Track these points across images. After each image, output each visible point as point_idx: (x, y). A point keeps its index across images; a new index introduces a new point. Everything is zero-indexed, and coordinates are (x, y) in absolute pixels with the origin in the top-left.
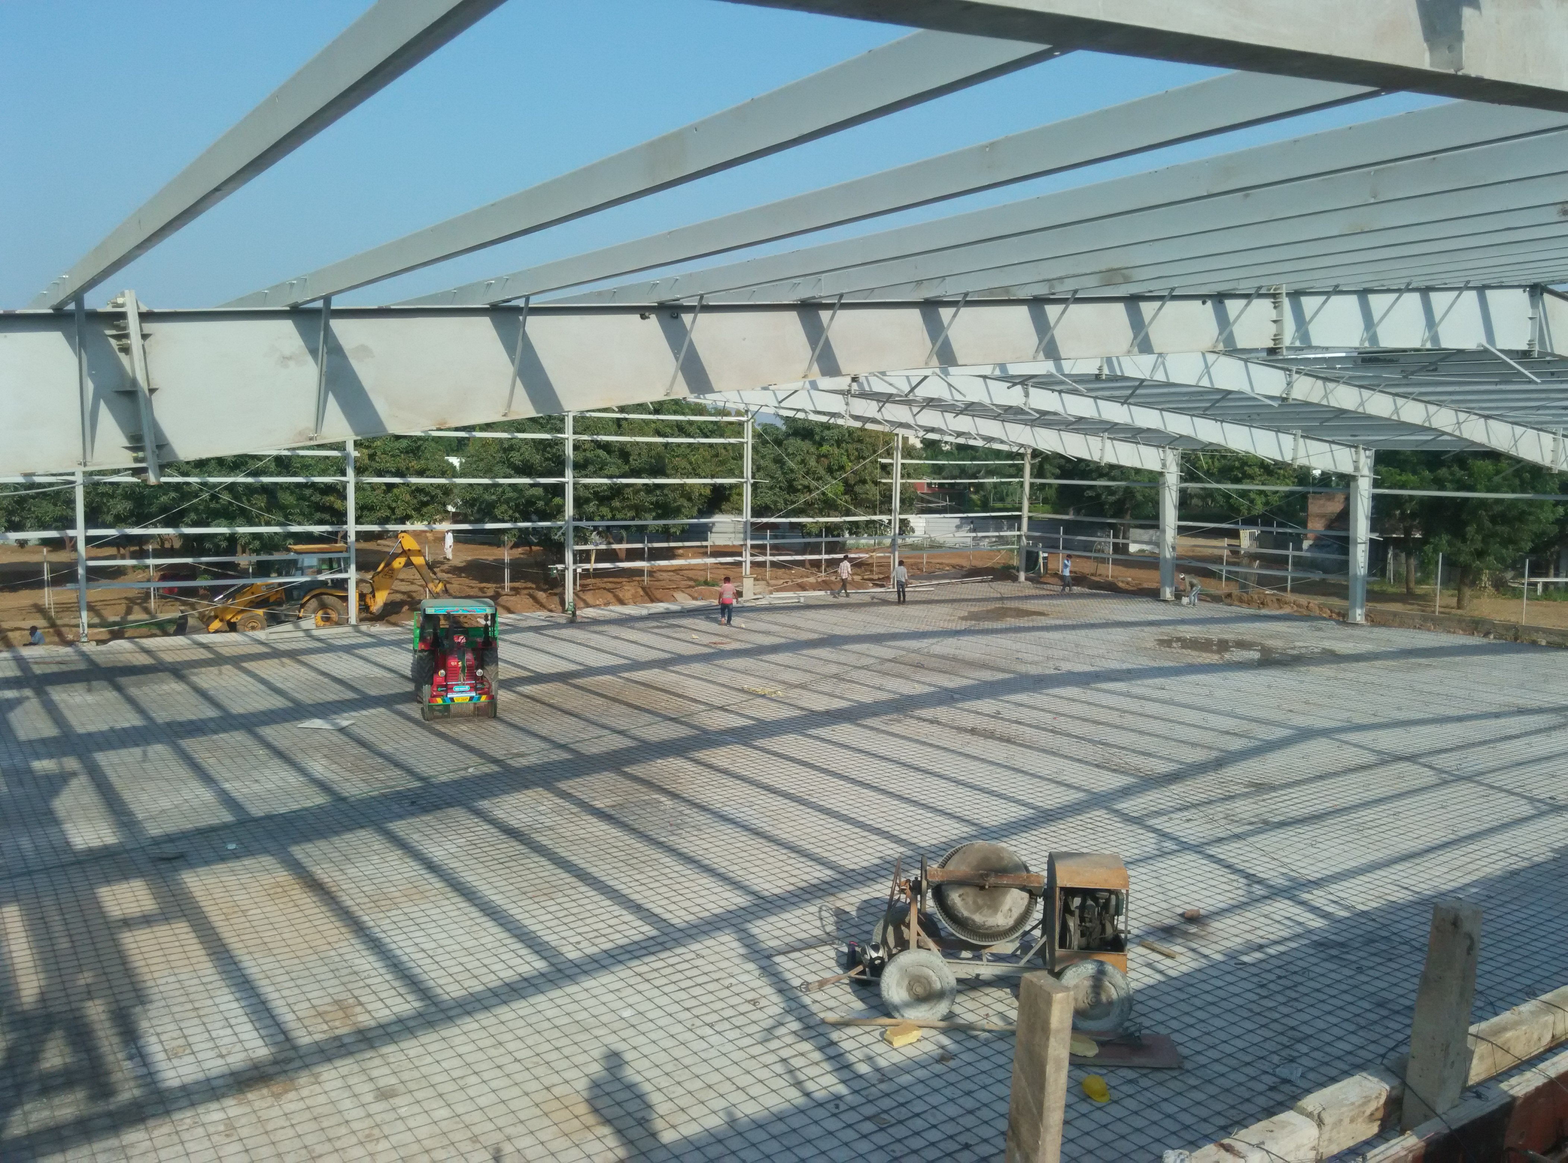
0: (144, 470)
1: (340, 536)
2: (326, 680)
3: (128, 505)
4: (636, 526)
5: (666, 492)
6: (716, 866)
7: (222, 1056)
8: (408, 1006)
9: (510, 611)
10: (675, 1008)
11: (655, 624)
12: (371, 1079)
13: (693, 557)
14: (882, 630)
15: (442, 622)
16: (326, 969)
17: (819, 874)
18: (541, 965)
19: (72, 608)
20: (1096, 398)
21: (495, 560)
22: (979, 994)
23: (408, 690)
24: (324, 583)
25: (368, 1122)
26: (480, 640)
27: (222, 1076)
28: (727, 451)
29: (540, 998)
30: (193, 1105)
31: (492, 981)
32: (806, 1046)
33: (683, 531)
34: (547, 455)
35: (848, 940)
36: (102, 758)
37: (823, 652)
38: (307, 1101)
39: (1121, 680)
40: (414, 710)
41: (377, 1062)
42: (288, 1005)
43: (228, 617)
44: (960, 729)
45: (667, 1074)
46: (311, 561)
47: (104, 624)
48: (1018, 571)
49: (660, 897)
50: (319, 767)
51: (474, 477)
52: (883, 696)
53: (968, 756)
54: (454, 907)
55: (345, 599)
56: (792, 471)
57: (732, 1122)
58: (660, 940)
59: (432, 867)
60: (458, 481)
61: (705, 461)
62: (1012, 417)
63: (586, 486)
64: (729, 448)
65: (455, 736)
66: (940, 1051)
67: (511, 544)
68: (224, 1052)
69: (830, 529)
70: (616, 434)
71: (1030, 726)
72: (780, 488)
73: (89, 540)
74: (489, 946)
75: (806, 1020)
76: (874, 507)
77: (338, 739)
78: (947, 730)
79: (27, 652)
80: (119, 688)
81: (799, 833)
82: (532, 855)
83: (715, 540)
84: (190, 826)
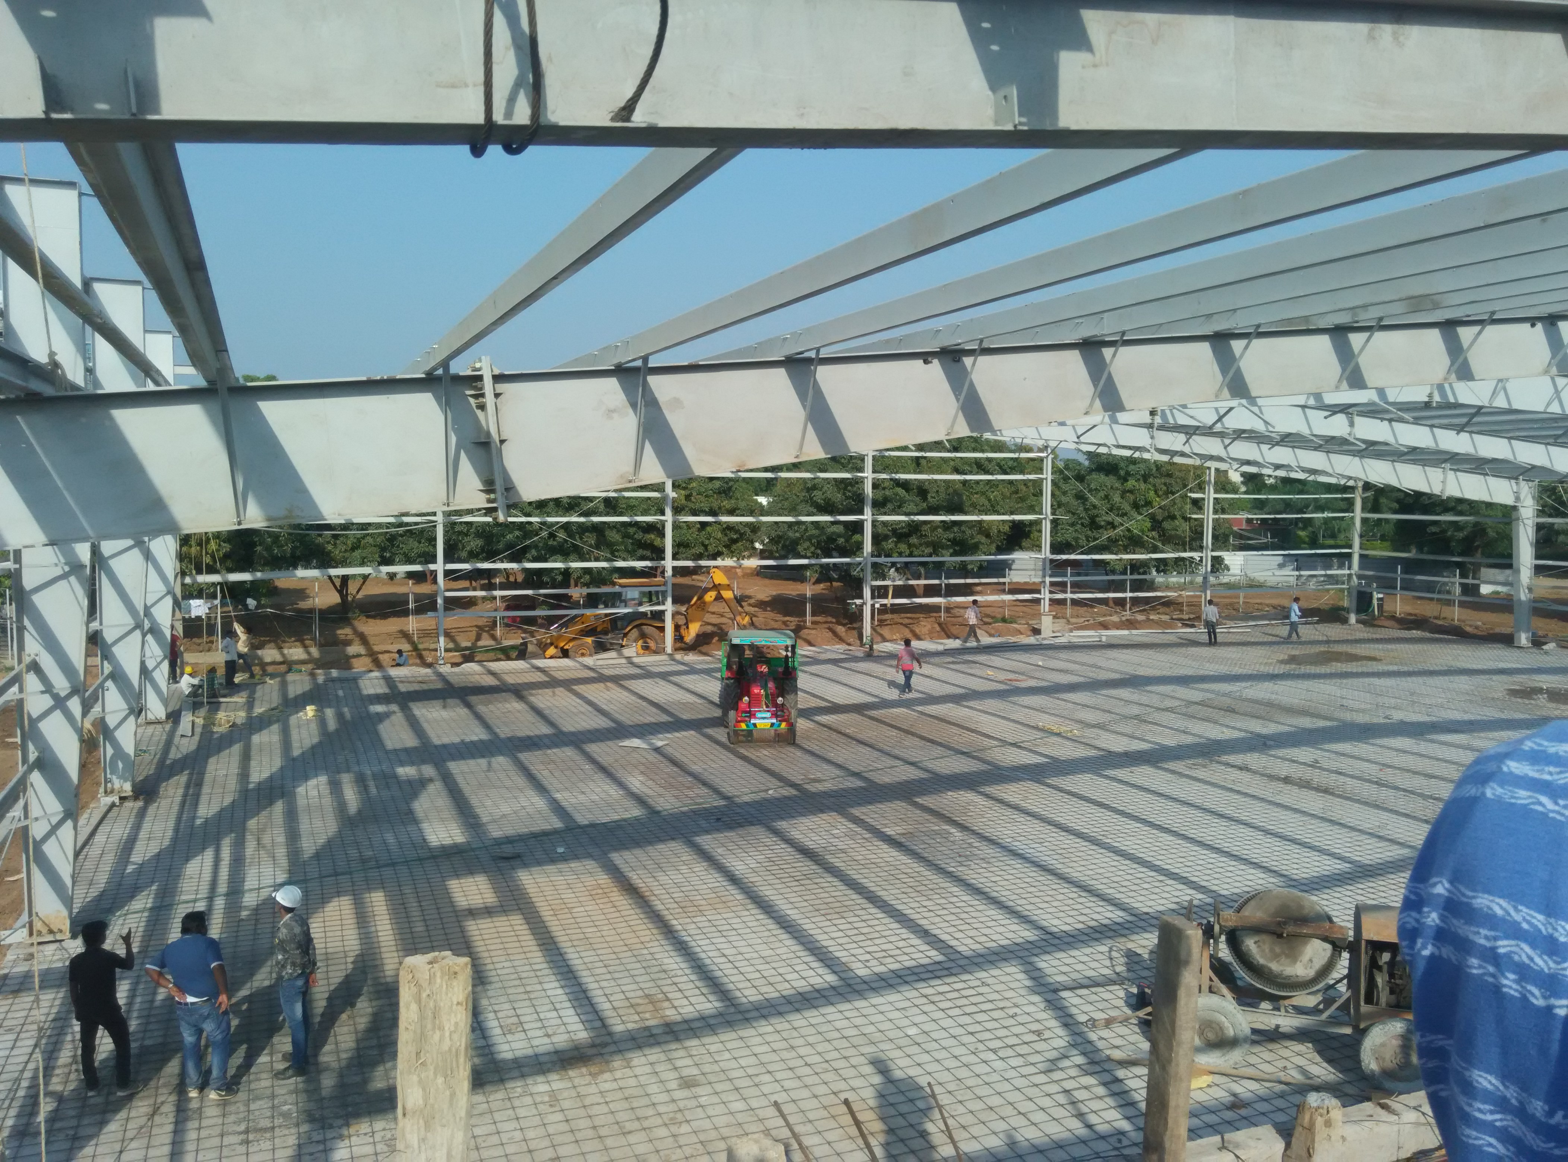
0: (495, 509)
1: (659, 571)
2: (644, 704)
3: (479, 542)
4: (934, 562)
5: (963, 528)
6: (1004, 899)
7: (548, 1036)
8: (709, 1005)
9: (810, 644)
10: (959, 1031)
11: (950, 659)
12: (676, 1068)
13: (992, 594)
14: (1190, 672)
15: (747, 652)
16: (638, 965)
17: (1110, 915)
18: (831, 978)
19: (430, 634)
20: (1432, 426)
21: (798, 595)
22: (1277, 1046)
23: (716, 715)
24: (644, 614)
25: (672, 1107)
26: (780, 670)
27: (549, 1053)
28: (1028, 488)
29: (830, 1009)
30: (523, 1076)
31: (786, 989)
32: (1090, 1080)
33: (981, 568)
34: (848, 494)
35: (1137, 982)
36: (454, 767)
37: (1124, 693)
38: (620, 1082)
39: (1462, 732)
40: (720, 734)
41: (681, 1053)
42: (605, 995)
43: (562, 644)
44: (1272, 778)
45: (950, 1092)
46: (633, 594)
47: (457, 648)
48: (1348, 613)
49: (947, 924)
50: (636, 782)
51: (780, 515)
52: (1189, 740)
53: (1278, 805)
54: (752, 918)
55: (662, 629)
56: (1095, 507)
57: (1012, 1144)
58: (946, 965)
59: (733, 879)
60: (764, 519)
61: (1004, 497)
62: (1336, 448)
63: (884, 523)
64: (1030, 484)
65: (757, 759)
66: (1232, 1098)
67: (813, 580)
68: (550, 1032)
69: (1135, 567)
70: (915, 472)
71: (1352, 777)
72: (1082, 524)
73: (447, 573)
74: (784, 957)
75: (1091, 1055)
76: (1184, 544)
77: (653, 757)
78: (1258, 777)
79: (394, 672)
80: (469, 706)
81: (1091, 873)
82: (826, 875)
83: (1015, 577)
84: (525, 830)
